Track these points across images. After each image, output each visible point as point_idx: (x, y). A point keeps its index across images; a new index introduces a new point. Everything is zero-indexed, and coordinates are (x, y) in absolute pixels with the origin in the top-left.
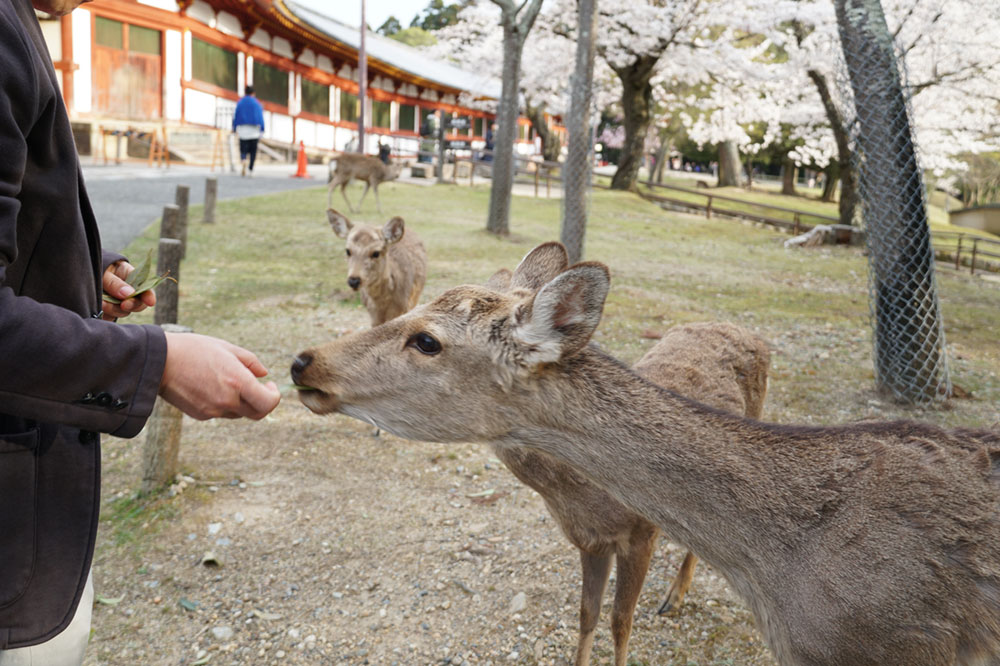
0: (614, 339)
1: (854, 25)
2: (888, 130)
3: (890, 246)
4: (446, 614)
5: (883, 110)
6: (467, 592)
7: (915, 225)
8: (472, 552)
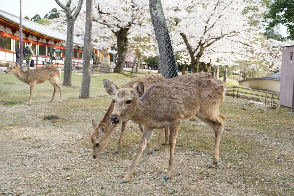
0: (95, 111)
1: (154, 15)
2: (164, 44)
3: (166, 76)
4: (18, 170)
5: (163, 38)
6: (25, 165)
7: (172, 70)
8: (29, 157)
